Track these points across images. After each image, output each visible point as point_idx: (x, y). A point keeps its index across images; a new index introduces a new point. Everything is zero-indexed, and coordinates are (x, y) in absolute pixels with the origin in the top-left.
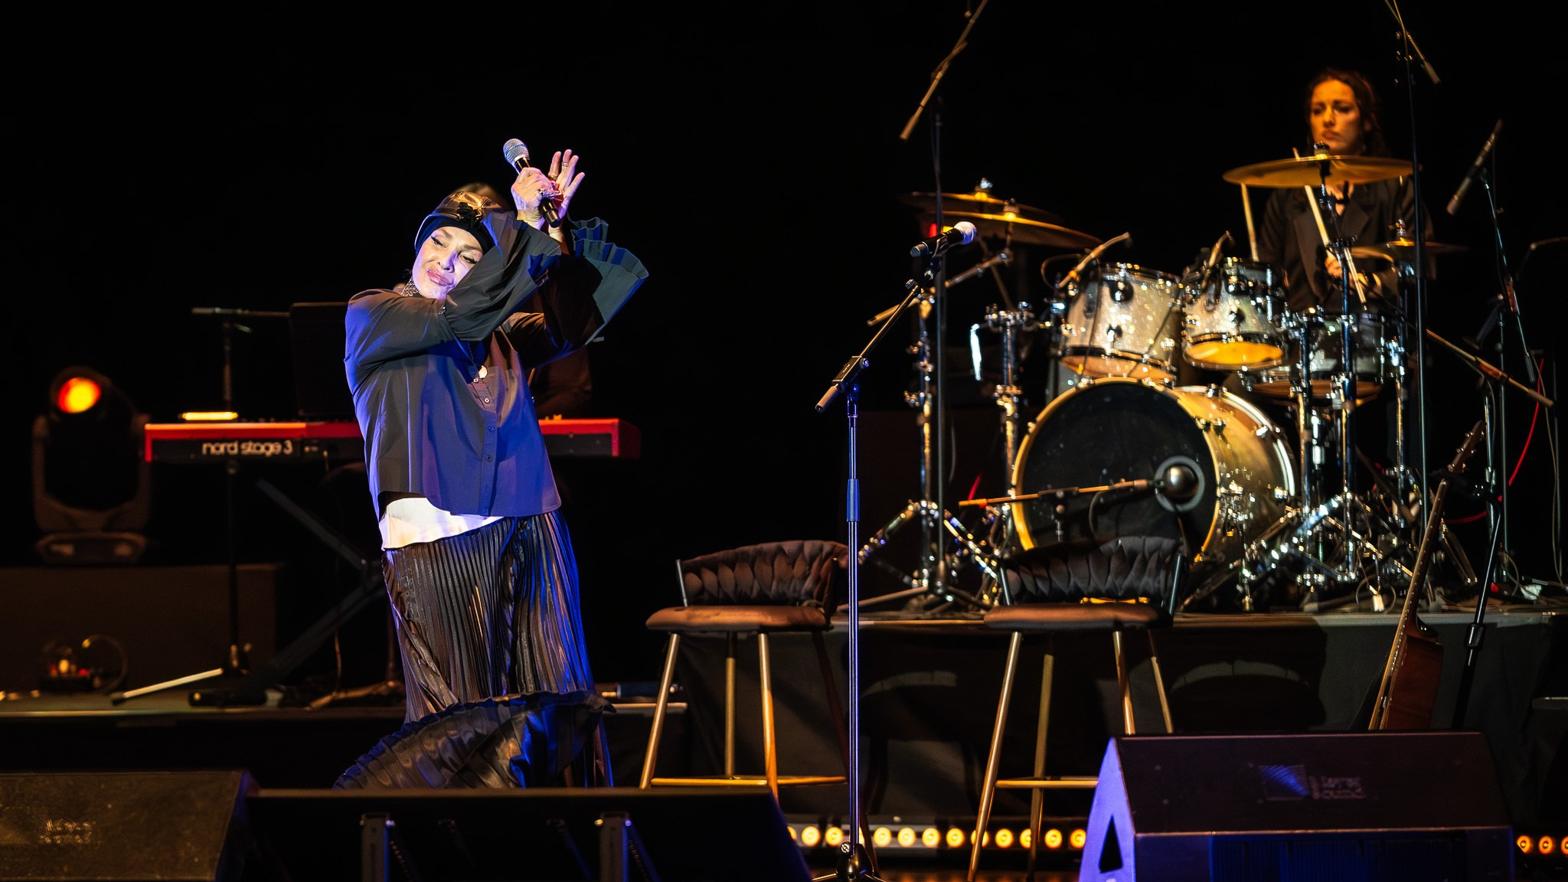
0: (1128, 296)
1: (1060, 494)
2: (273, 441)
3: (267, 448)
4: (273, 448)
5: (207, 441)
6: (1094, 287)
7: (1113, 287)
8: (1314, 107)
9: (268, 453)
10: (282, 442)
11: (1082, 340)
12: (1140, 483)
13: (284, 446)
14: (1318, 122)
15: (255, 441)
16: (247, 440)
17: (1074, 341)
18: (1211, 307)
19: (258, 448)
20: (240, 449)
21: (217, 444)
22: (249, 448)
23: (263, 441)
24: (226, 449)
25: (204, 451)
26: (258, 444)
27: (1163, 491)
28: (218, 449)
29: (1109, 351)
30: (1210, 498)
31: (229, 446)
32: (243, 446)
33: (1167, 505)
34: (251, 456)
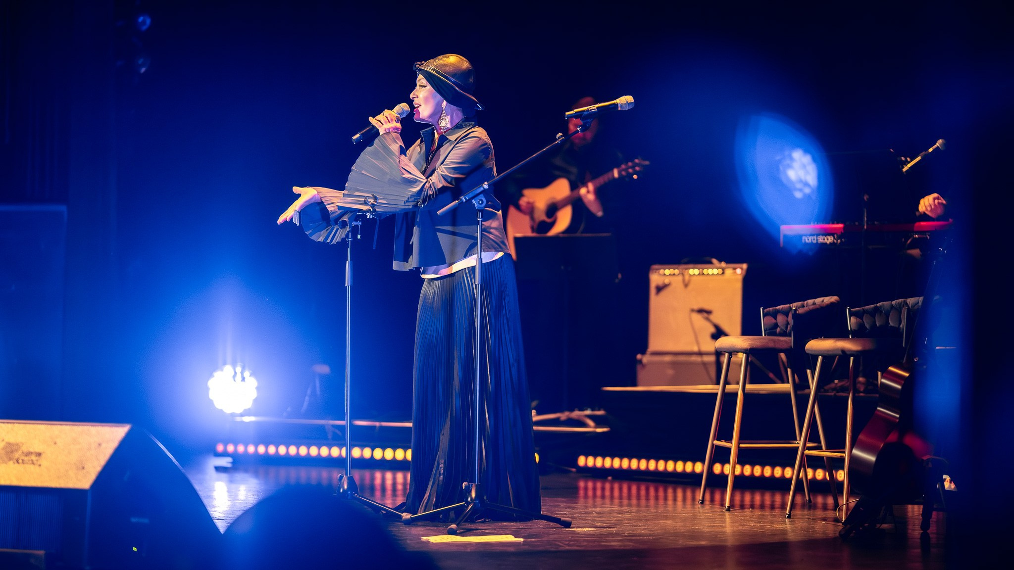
4: (830, 240)
9: (828, 242)
13: (834, 238)
19: (824, 239)
20: (817, 240)
22: (820, 240)
24: (811, 240)
25: (803, 241)
26: (824, 237)
28: (808, 240)
31: (813, 238)
32: (818, 238)
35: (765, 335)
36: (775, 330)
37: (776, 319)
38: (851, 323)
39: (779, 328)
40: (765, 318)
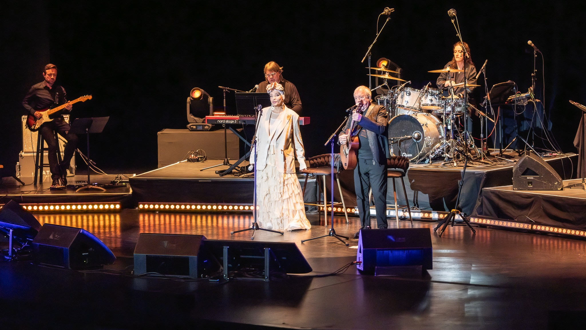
0: (410, 94)
1: (392, 139)
2: (232, 120)
3: (231, 122)
4: (232, 122)
5: (218, 120)
6: (403, 92)
7: (407, 92)
8: (455, 51)
9: (231, 123)
10: (234, 120)
11: (400, 103)
12: (409, 137)
13: (235, 121)
14: (455, 54)
15: (228, 120)
16: (227, 120)
17: (399, 104)
18: (426, 98)
19: (229, 122)
20: (225, 122)
22: (227, 122)
23: (230, 120)
25: (218, 122)
27: (414, 138)
28: (221, 121)
29: (405, 106)
30: (423, 140)
31: (223, 121)
33: (415, 141)
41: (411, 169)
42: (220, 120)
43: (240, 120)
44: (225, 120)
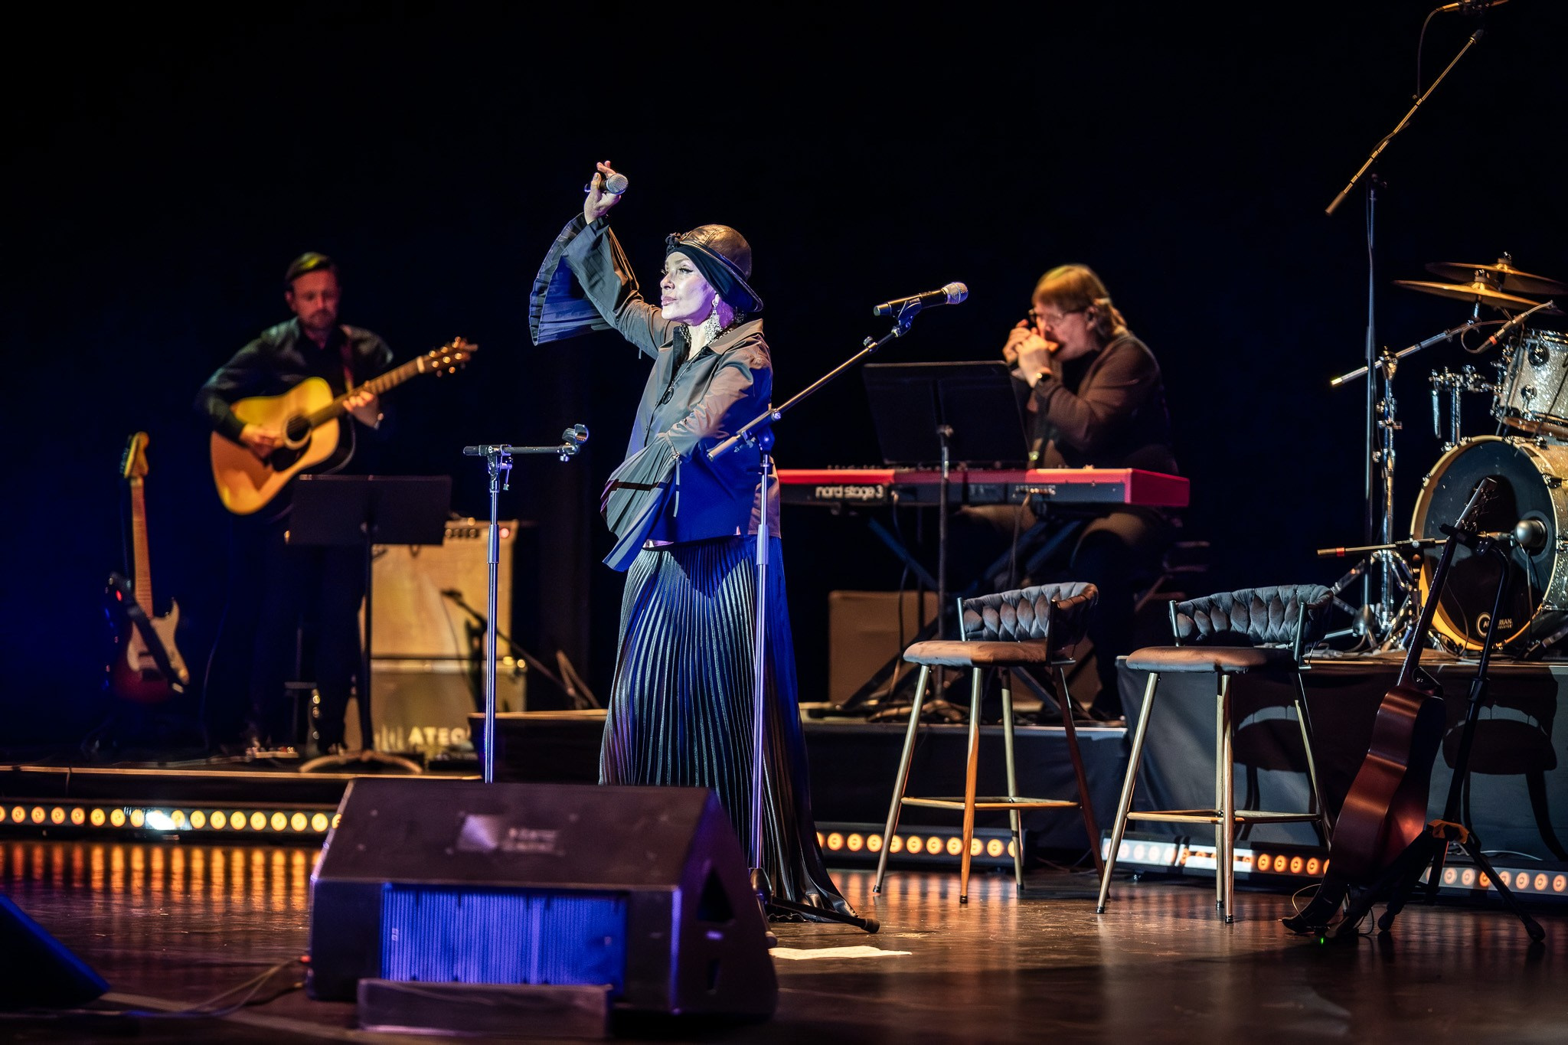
2: (868, 486)
3: (864, 492)
4: (868, 493)
5: (819, 485)
9: (865, 497)
10: (875, 486)
13: (877, 491)
15: (855, 485)
16: (849, 485)
19: (857, 492)
20: (844, 493)
21: (827, 488)
22: (851, 492)
23: (861, 486)
24: (833, 492)
25: (817, 494)
26: (857, 488)
28: (827, 492)
31: (836, 489)
32: (847, 490)
34: (853, 499)
35: (966, 639)
36: (980, 632)
37: (981, 615)
38: (1180, 626)
39: (985, 629)
40: (966, 613)
41: (1446, 670)
42: (824, 486)
43: (896, 484)
44: (845, 485)
